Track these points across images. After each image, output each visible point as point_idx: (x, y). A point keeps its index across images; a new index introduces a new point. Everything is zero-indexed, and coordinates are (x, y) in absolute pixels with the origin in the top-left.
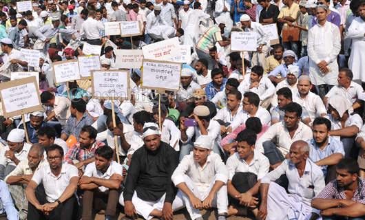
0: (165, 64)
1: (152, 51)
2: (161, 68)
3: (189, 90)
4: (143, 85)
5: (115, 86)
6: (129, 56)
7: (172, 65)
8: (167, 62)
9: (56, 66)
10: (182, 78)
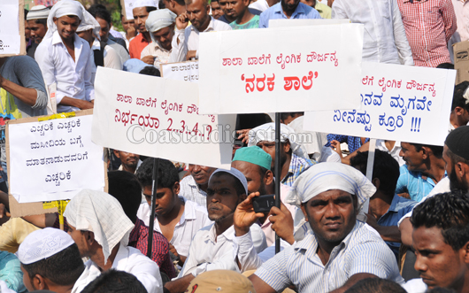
1: (238, 61)
6: (140, 102)
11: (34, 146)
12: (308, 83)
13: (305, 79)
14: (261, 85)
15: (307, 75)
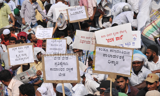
0: (116, 49)
1: (105, 36)
2: (113, 54)
3: (140, 75)
4: (95, 69)
5: (65, 69)
6: (87, 38)
7: (124, 50)
8: (119, 47)
9: (10, 49)
10: (134, 63)
11: (52, 45)
12: (121, 38)
13: (120, 37)
14: (111, 40)
15: (121, 36)
